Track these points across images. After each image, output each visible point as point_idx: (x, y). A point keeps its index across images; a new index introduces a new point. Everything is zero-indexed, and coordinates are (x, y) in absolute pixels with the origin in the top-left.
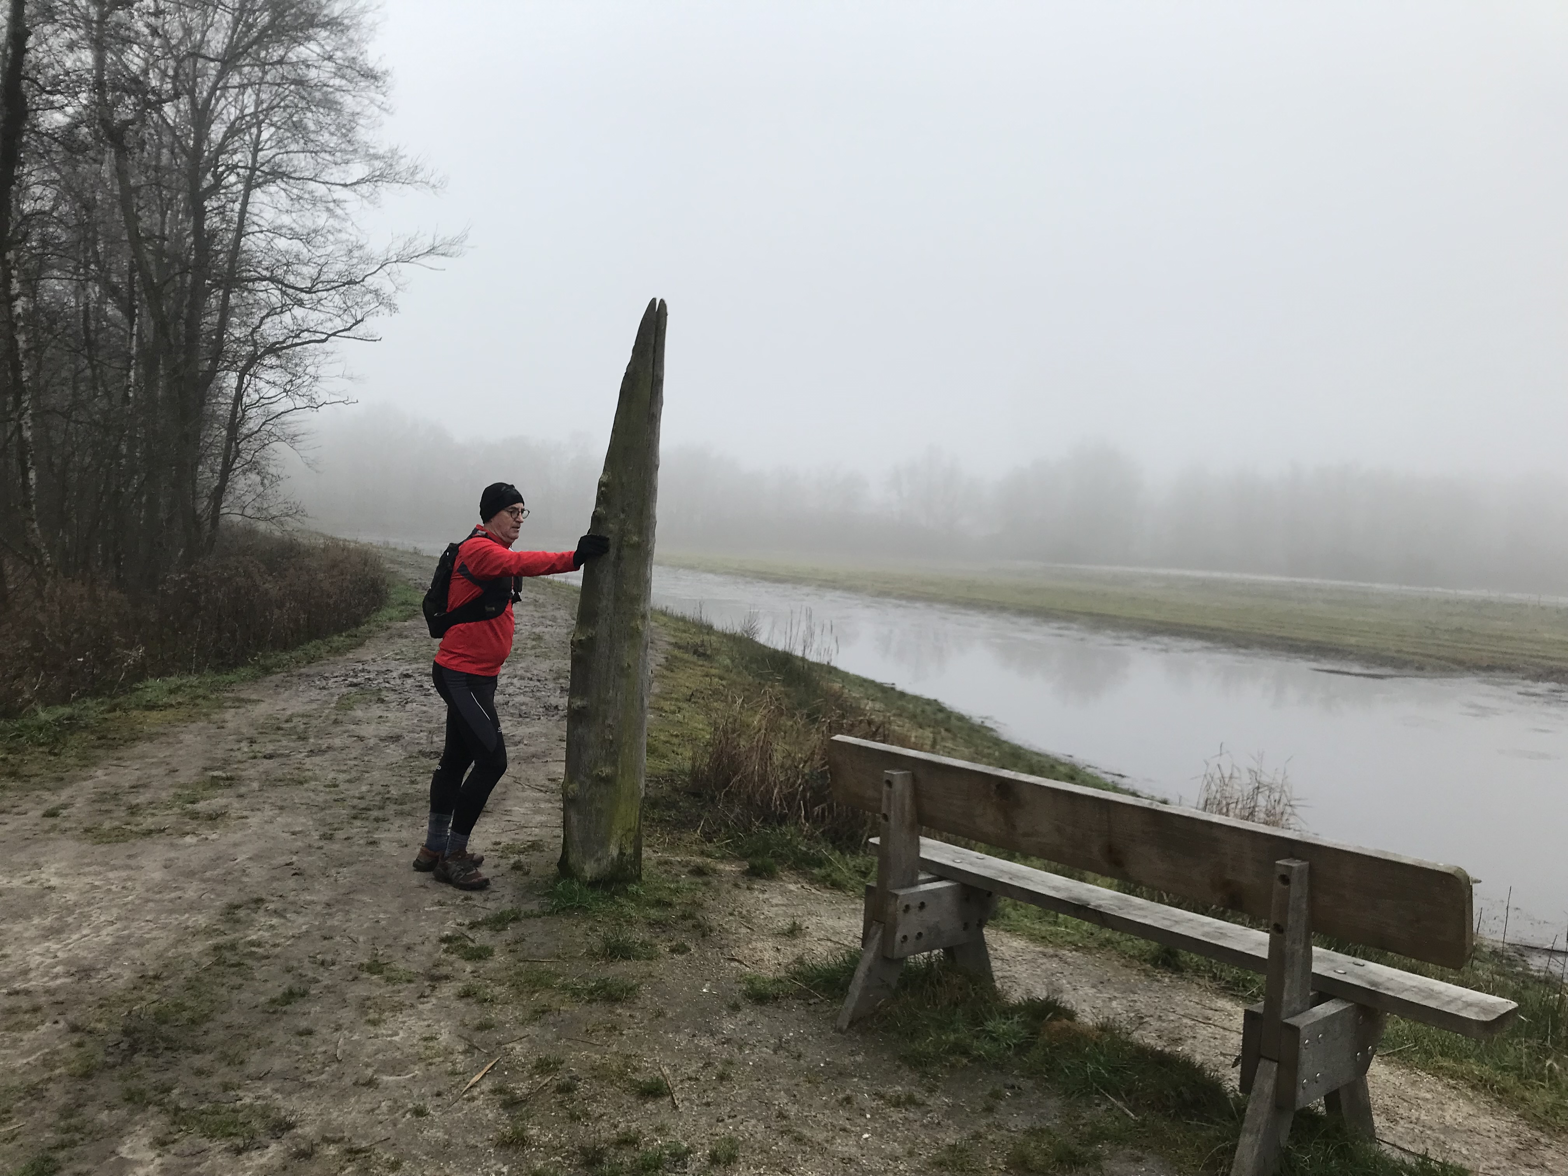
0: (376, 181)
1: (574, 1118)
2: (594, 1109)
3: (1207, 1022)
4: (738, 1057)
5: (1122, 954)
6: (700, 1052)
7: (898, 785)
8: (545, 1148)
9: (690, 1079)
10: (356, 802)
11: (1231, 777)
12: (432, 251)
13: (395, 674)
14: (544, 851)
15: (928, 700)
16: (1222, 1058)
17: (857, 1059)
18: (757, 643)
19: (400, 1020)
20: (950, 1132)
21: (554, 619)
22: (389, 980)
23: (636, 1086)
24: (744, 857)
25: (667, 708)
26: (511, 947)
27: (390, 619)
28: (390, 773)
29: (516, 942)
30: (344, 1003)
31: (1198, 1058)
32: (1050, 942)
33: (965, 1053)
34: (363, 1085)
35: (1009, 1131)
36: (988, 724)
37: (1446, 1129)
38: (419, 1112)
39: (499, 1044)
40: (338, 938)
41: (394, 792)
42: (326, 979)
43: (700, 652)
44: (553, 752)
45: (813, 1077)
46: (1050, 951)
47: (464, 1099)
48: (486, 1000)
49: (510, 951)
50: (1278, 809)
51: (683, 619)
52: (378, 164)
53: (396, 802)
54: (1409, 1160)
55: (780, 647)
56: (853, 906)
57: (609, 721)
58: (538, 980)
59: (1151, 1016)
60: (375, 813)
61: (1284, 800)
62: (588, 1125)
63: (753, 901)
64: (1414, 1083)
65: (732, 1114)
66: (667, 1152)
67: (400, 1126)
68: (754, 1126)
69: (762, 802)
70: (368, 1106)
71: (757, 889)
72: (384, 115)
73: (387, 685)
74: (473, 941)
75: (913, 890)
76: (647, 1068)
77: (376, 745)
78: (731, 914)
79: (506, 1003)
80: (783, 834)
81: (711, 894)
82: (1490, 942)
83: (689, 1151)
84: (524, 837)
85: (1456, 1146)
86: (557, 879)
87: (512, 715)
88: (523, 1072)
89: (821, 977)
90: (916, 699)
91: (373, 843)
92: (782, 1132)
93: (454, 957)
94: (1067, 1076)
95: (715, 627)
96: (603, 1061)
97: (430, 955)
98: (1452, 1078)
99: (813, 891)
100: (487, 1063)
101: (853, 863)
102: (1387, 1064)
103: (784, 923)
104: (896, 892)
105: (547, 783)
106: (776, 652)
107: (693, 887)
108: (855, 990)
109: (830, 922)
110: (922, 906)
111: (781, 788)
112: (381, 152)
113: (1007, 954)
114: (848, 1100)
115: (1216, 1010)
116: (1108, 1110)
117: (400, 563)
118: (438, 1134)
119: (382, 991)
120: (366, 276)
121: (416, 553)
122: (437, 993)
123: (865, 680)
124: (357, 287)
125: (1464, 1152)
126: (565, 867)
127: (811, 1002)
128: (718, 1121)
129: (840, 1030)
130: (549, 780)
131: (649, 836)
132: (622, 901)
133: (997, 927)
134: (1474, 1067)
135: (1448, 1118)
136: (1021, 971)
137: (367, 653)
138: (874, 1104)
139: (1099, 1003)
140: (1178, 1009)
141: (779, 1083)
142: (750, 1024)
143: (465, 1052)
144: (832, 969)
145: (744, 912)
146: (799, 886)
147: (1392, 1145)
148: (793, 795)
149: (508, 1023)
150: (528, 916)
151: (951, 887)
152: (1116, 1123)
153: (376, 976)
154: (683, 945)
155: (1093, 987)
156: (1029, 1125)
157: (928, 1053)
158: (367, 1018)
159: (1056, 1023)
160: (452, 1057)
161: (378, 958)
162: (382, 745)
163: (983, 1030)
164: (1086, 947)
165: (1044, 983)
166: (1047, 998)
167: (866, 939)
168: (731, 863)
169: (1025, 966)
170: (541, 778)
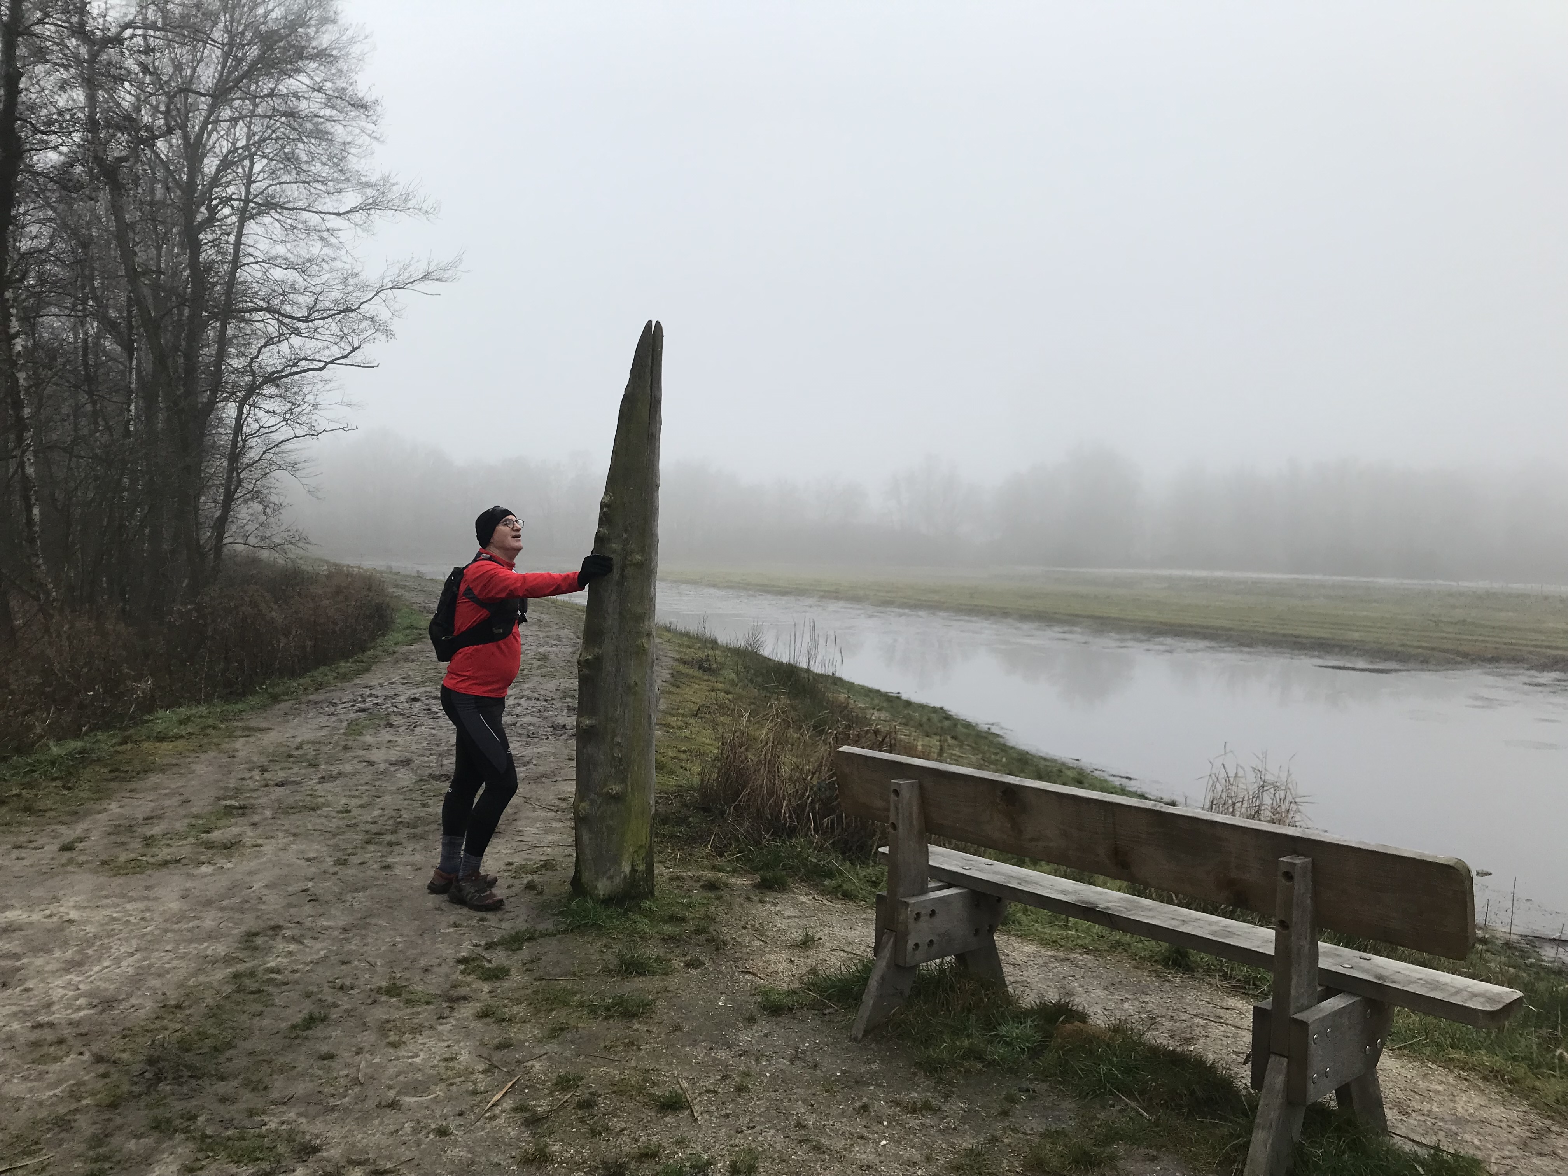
0: (369, 209)
1: (595, 1133)
2: (616, 1124)
3: (1219, 1020)
4: (755, 1068)
5: (1133, 956)
6: (718, 1064)
7: (905, 794)
8: (567, 1163)
9: (708, 1091)
10: (368, 827)
11: (1236, 776)
12: (426, 276)
13: (402, 699)
14: (556, 869)
15: (934, 708)
16: (1234, 1056)
17: (874, 1067)
18: (761, 656)
19: (420, 1042)
20: (967, 1136)
21: (559, 639)
22: (408, 1002)
23: (655, 1100)
24: (755, 870)
25: (674, 724)
26: (528, 966)
27: (396, 644)
28: (401, 797)
29: (532, 961)
30: (365, 1026)
31: (1211, 1057)
32: (1062, 946)
33: (980, 1058)
34: (386, 1107)
35: (1025, 1133)
36: (995, 730)
37: (1459, 1121)
38: (442, 1132)
39: (519, 1062)
40: (356, 963)
41: (406, 816)
42: (345, 1003)
43: (705, 667)
44: (562, 771)
45: (830, 1086)
46: (1062, 955)
47: (486, 1118)
48: (504, 1020)
49: (527, 970)
50: (1284, 807)
51: (687, 635)
52: (370, 192)
53: (408, 825)
54: (1422, 1152)
55: (785, 660)
56: (864, 916)
57: (618, 739)
58: (555, 999)
59: (1163, 1016)
60: (388, 838)
61: (1289, 798)
62: (609, 1140)
63: (765, 914)
64: (1425, 1076)
65: (751, 1125)
66: (688, 1164)
67: (423, 1146)
68: (773, 1136)
69: (771, 814)
70: (392, 1128)
71: (769, 902)
72: (375, 143)
73: (395, 709)
74: (489, 961)
75: (923, 898)
76: (666, 1082)
77: (387, 769)
78: (745, 928)
79: (524, 1022)
80: (794, 847)
81: (724, 907)
82: (1502, 934)
83: (709, 1163)
84: (537, 857)
85: (1467, 1137)
86: (570, 899)
87: (520, 735)
88: (543, 1089)
89: (834, 987)
90: (922, 707)
91: (387, 867)
92: (800, 1142)
93: (471, 978)
94: (1081, 1078)
95: (719, 641)
96: (622, 1076)
97: (447, 976)
98: (1462, 1069)
99: (825, 902)
100: (507, 1082)
101: (864, 873)
102: (1399, 1057)
103: (797, 935)
104: (907, 900)
105: (558, 802)
106: (781, 664)
107: (705, 901)
108: (869, 1000)
109: (842, 933)
110: (933, 913)
111: (790, 800)
112: (373, 180)
113: (1019, 959)
114: (865, 1107)
115: (1228, 1009)
116: (1122, 1110)
117: (404, 587)
118: (462, 1153)
119: (401, 1013)
120: (362, 303)
121: (419, 576)
122: (456, 1014)
123: (870, 690)
124: (353, 314)
125: (1476, 1142)
126: (578, 886)
127: (827, 1012)
128: (738, 1132)
129: (855, 1039)
130: (559, 799)
131: (660, 852)
132: (636, 917)
133: (1007, 932)
134: (1485, 1058)
135: (1460, 1109)
136: (1033, 976)
137: (374, 678)
138: (891, 1111)
139: (1111, 1005)
140: (1189, 1009)
141: (796, 1093)
142: (766, 1035)
143: (484, 1072)
144: (846, 979)
145: (757, 925)
146: (811, 897)
147: (1405, 1137)
148: (802, 807)
149: (527, 1041)
150: (543, 935)
151: (960, 894)
152: (1131, 1123)
153: (395, 999)
154: (697, 960)
155: (1105, 989)
156: (1045, 1127)
157: (944, 1059)
158: (387, 1041)
159: (1068, 1026)
160: (473, 1077)
161: (396, 981)
162: (393, 769)
163: (995, 1035)
164: (1096, 950)
165: (1056, 987)
166: (1059, 1001)
167: (878, 948)
168: (742, 876)
169: (1037, 971)
170: (551, 797)
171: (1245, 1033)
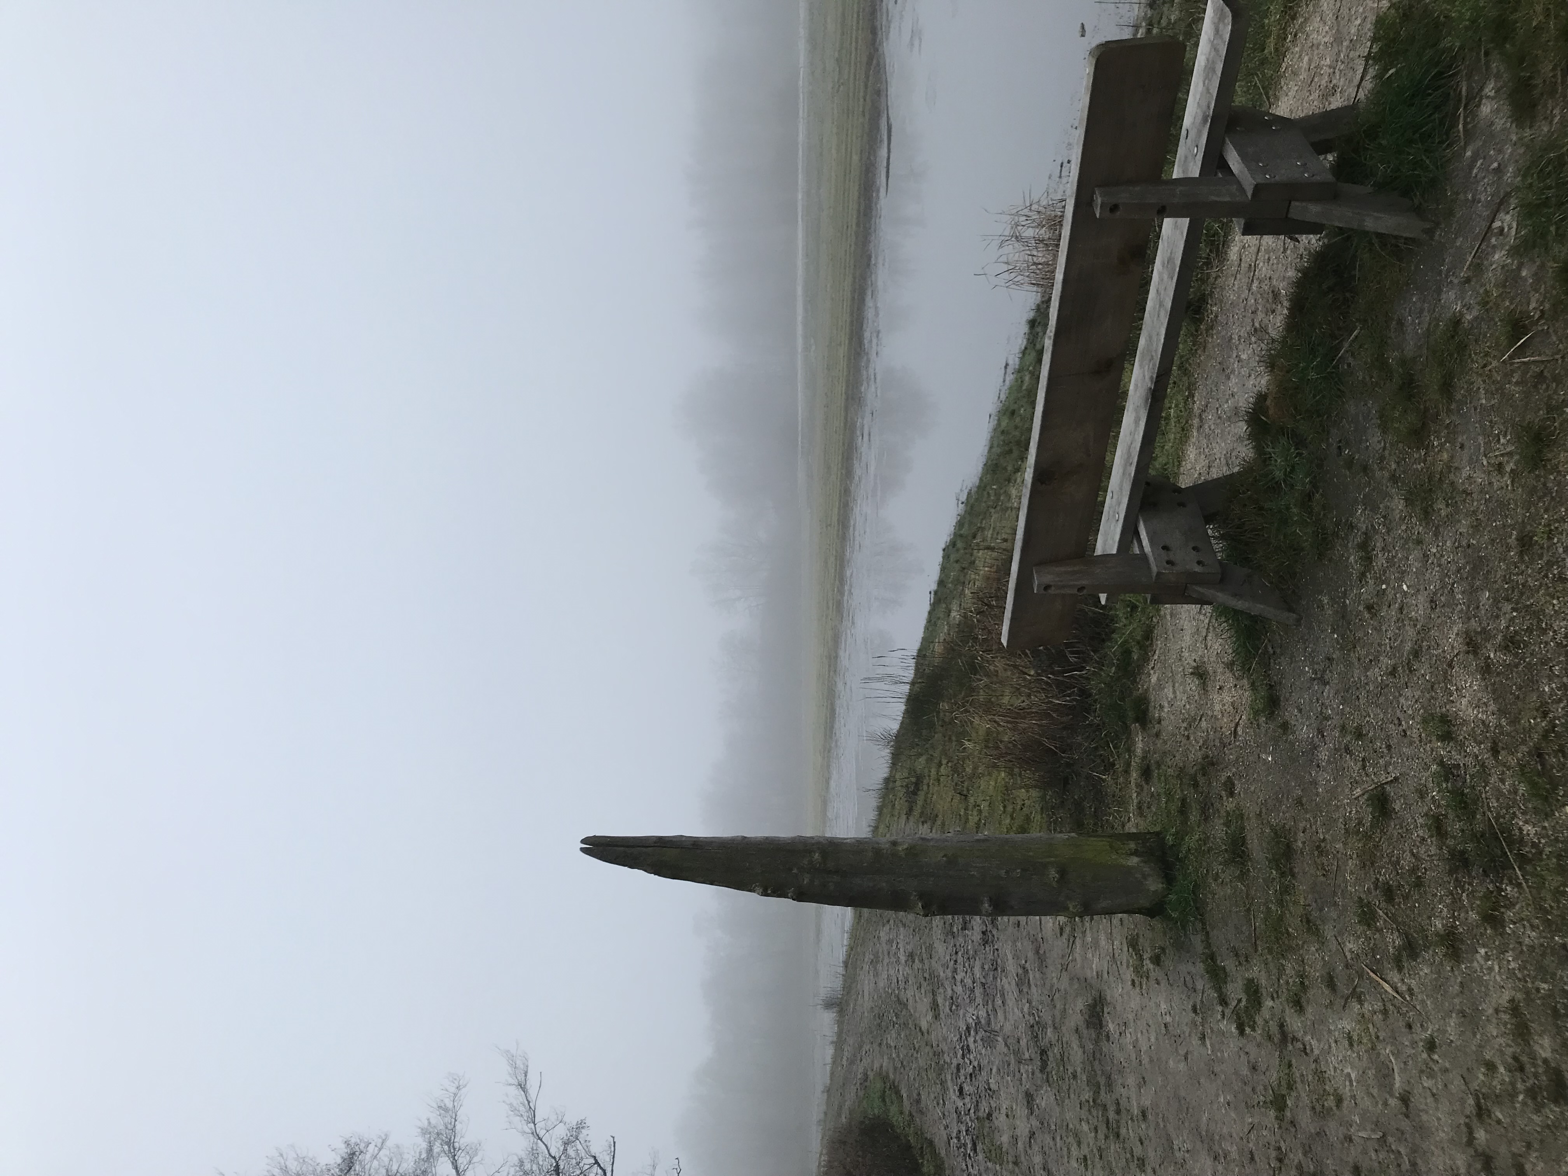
0: (454, 1149)
1: (1419, 883)
2: (1407, 862)
3: (1253, 268)
4: (1336, 721)
5: (1193, 353)
6: (1334, 758)
7: (1048, 579)
8: (1454, 911)
9: (1364, 767)
10: (1101, 1136)
11: (1007, 263)
12: (523, 1087)
13: (960, 1104)
14: (1137, 934)
15: (943, 557)
16: (1289, 252)
17: (1326, 601)
18: (898, 731)
19: (1333, 1073)
20: (1393, 505)
21: (890, 942)
22: (1290, 1087)
23: (1378, 820)
24: (1126, 729)
25: (977, 818)
26: (1242, 959)
27: (901, 1113)
28: (1067, 1101)
29: (1237, 955)
30: (1320, 1134)
31: (1291, 273)
32: (1187, 422)
33: (1310, 496)
34: (1407, 1106)
35: (1384, 448)
36: (963, 498)
37: (1338, 40)
38: (1431, 1046)
39: (1347, 966)
40: (1251, 1145)
41: (1087, 1095)
42: (1297, 1156)
43: (914, 788)
44: (1032, 933)
45: (1349, 645)
46: (1196, 422)
47: (1412, 999)
48: (1302, 983)
49: (1247, 961)
50: (1035, 216)
51: (880, 809)
52: (437, 1149)
53: (1097, 1092)
54: (1372, 72)
55: (903, 707)
56: (1168, 617)
57: (1002, 873)
58: (1276, 930)
59: (1253, 320)
60: (1112, 1115)
62: (1425, 868)
63: (1172, 717)
64: (1295, 74)
65: (1396, 722)
66: (1444, 785)
67: (1447, 1065)
68: (1407, 699)
69: (1068, 715)
70: (1430, 1100)
71: (1159, 714)
73: (972, 1111)
74: (1240, 1001)
75: (1151, 559)
76: (1357, 811)
77: (1037, 1117)
78: (1188, 738)
79: (1303, 961)
80: (1100, 691)
81: (1168, 760)
82: (1141, 10)
83: (1441, 763)
84: (1125, 955)
85: (1353, 30)
86: (1169, 918)
87: (995, 978)
88: (1375, 939)
89: (1244, 643)
90: (943, 569)
91: (1144, 1114)
92: (1411, 671)
93: (1259, 1021)
94: (1323, 397)
95: (885, 775)
96: (1355, 856)
97: (1259, 1045)
98: (1285, 39)
99: (1156, 657)
100: (1370, 978)
101: (1123, 620)
102: (1277, 99)
103: (1193, 684)
104: (1155, 574)
105: (1065, 936)
106: (907, 712)
107: (1163, 778)
108: (1257, 608)
109: (1187, 638)
110: (1165, 548)
111: (1052, 697)
112: (424, 1145)
113: (1203, 463)
114: (1369, 608)
115: (1241, 260)
116: (1353, 355)
117: (840, 1107)
118: (1452, 1024)
119: (1303, 1095)
120: (550, 1155)
121: (828, 1091)
122: (1300, 1035)
123: (929, 621)
124: (562, 1165)
125: (1358, 22)
126: (1155, 910)
127: (1270, 650)
128: (1405, 735)
129: (1299, 621)
130: (1061, 935)
131: (1113, 827)
132: (1184, 849)
133: (1177, 475)
134: (1272, 19)
135: (1326, 40)
136: (1219, 449)
137: (939, 1135)
138: (1371, 582)
139: (1245, 371)
140: (1243, 296)
141: (1359, 678)
142: (1300, 711)
143: (1361, 1002)
144: (1236, 632)
145: (1185, 725)
146: (1152, 672)
147: (1358, 88)
148: (1059, 684)
149: (1323, 958)
150: (1208, 945)
151: (1144, 522)
152: (1366, 347)
153: (1289, 1102)
154: (1225, 784)
155: (1229, 378)
156: (1377, 430)
157: (1313, 532)
158: (1334, 1108)
159: (1271, 412)
160: (1367, 1015)
161: (1268, 1100)
162: (1036, 1112)
163: (1284, 481)
164: (1189, 388)
165: (1229, 426)
166: (1246, 421)
167: (1202, 601)
168: (1134, 743)
169: (1214, 445)
170: (1060, 943)
171: (1264, 242)
